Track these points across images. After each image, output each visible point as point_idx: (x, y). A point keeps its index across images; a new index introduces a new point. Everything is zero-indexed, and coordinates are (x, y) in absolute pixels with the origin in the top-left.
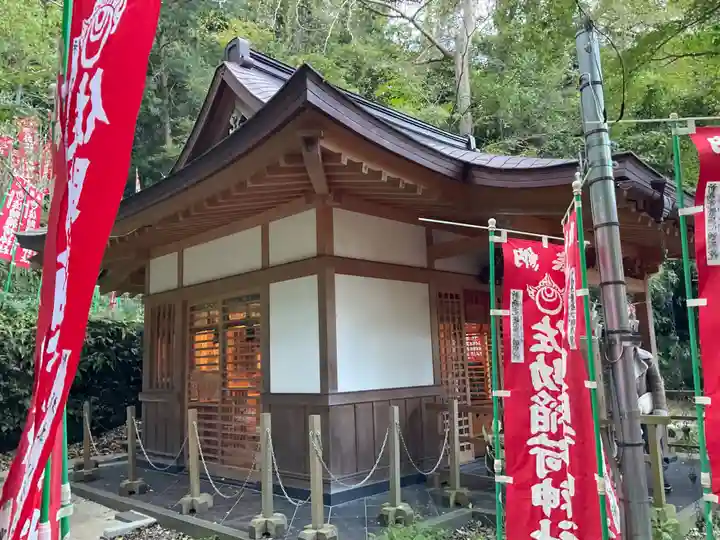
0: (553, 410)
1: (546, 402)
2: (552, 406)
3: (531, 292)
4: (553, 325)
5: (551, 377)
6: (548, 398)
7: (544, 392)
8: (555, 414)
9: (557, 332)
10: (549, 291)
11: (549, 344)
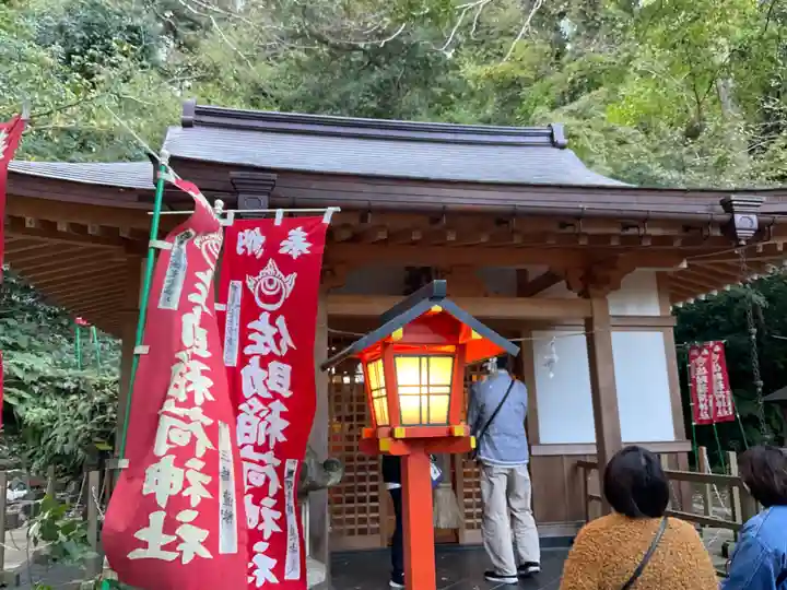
0: (263, 419)
1: (256, 410)
2: (262, 415)
3: (250, 283)
4: (272, 322)
5: (265, 382)
6: (258, 406)
7: (255, 399)
8: (264, 424)
9: (276, 330)
10: (271, 282)
11: (266, 344)
